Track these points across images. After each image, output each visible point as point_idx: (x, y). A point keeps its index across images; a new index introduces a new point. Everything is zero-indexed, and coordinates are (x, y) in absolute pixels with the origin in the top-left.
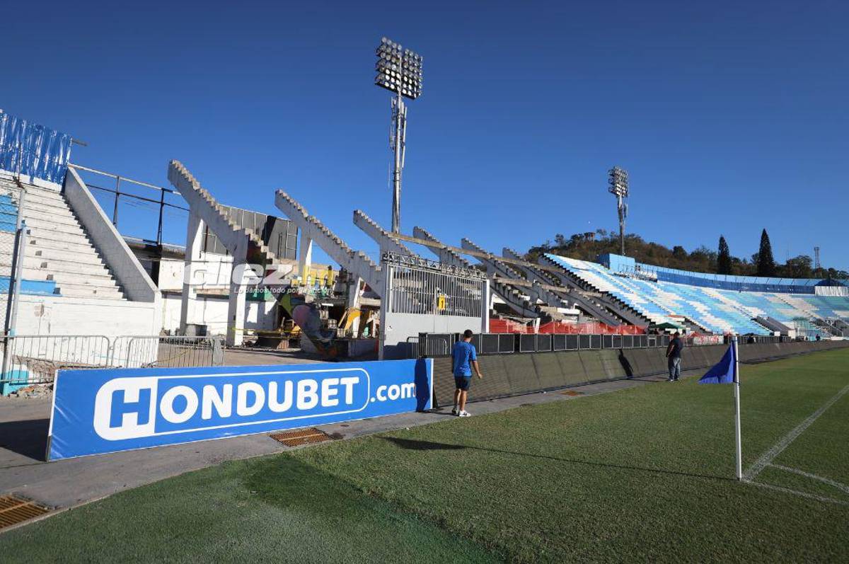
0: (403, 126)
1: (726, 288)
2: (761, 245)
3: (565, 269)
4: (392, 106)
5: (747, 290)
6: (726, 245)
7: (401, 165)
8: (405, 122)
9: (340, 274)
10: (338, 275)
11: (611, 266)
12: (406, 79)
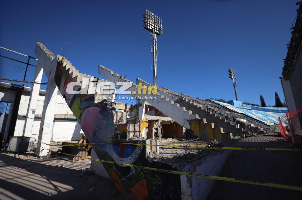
0: (156, 45)
1: (273, 112)
2: (276, 97)
3: (221, 105)
4: (151, 36)
5: (281, 112)
6: (263, 98)
7: (156, 60)
8: (157, 42)
9: (131, 107)
10: (130, 108)
11: (234, 105)
12: (156, 26)
